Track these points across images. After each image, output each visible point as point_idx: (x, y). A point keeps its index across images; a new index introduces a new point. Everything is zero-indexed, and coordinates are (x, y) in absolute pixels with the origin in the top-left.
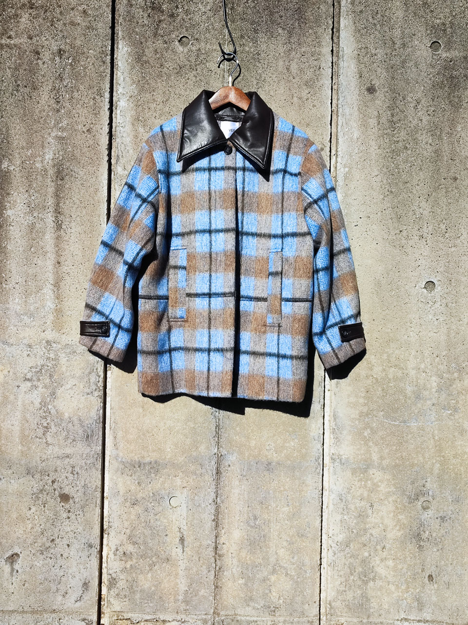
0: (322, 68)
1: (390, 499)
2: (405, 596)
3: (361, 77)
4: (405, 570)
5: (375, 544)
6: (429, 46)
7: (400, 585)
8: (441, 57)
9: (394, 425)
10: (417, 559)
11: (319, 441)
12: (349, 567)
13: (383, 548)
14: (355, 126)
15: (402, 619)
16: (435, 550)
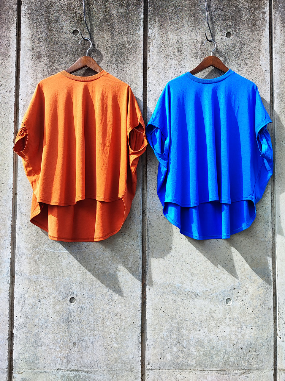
0: (10, 46)
1: (51, 297)
2: (59, 355)
3: (33, 49)
4: (59, 340)
5: (42, 324)
6: (72, 32)
7: (56, 349)
8: (79, 39)
9: (53, 252)
10: (67, 333)
11: (8, 263)
12: (26, 339)
13: (47, 327)
14: (30, 77)
15: (57, 370)
16: (78, 327)
